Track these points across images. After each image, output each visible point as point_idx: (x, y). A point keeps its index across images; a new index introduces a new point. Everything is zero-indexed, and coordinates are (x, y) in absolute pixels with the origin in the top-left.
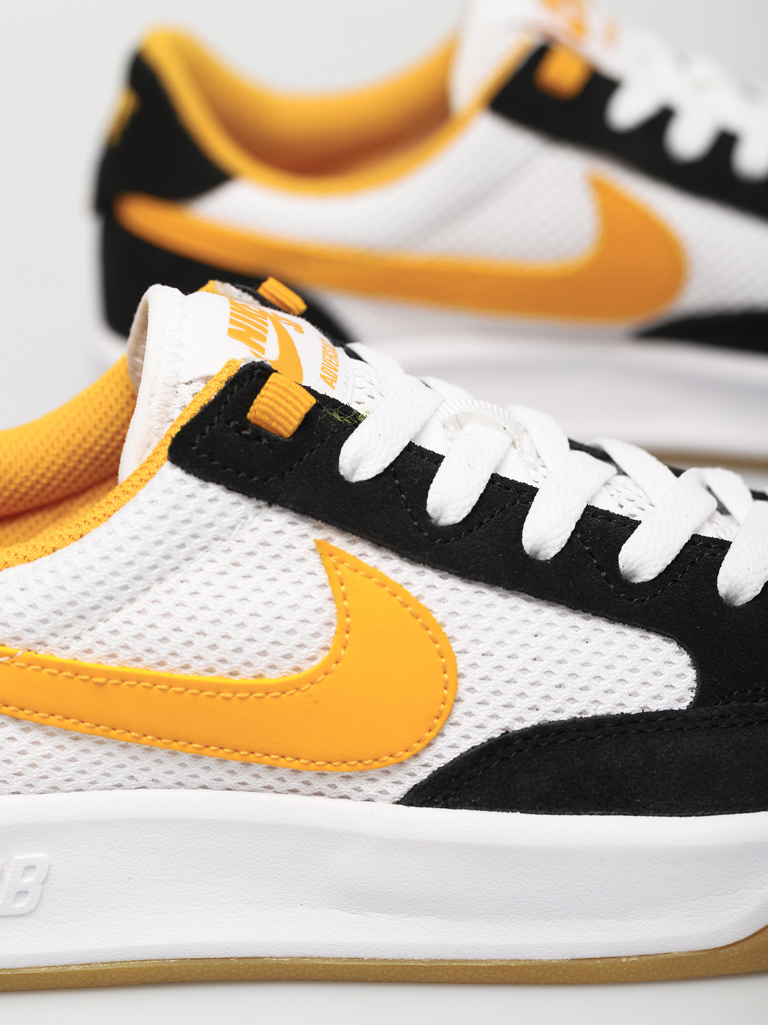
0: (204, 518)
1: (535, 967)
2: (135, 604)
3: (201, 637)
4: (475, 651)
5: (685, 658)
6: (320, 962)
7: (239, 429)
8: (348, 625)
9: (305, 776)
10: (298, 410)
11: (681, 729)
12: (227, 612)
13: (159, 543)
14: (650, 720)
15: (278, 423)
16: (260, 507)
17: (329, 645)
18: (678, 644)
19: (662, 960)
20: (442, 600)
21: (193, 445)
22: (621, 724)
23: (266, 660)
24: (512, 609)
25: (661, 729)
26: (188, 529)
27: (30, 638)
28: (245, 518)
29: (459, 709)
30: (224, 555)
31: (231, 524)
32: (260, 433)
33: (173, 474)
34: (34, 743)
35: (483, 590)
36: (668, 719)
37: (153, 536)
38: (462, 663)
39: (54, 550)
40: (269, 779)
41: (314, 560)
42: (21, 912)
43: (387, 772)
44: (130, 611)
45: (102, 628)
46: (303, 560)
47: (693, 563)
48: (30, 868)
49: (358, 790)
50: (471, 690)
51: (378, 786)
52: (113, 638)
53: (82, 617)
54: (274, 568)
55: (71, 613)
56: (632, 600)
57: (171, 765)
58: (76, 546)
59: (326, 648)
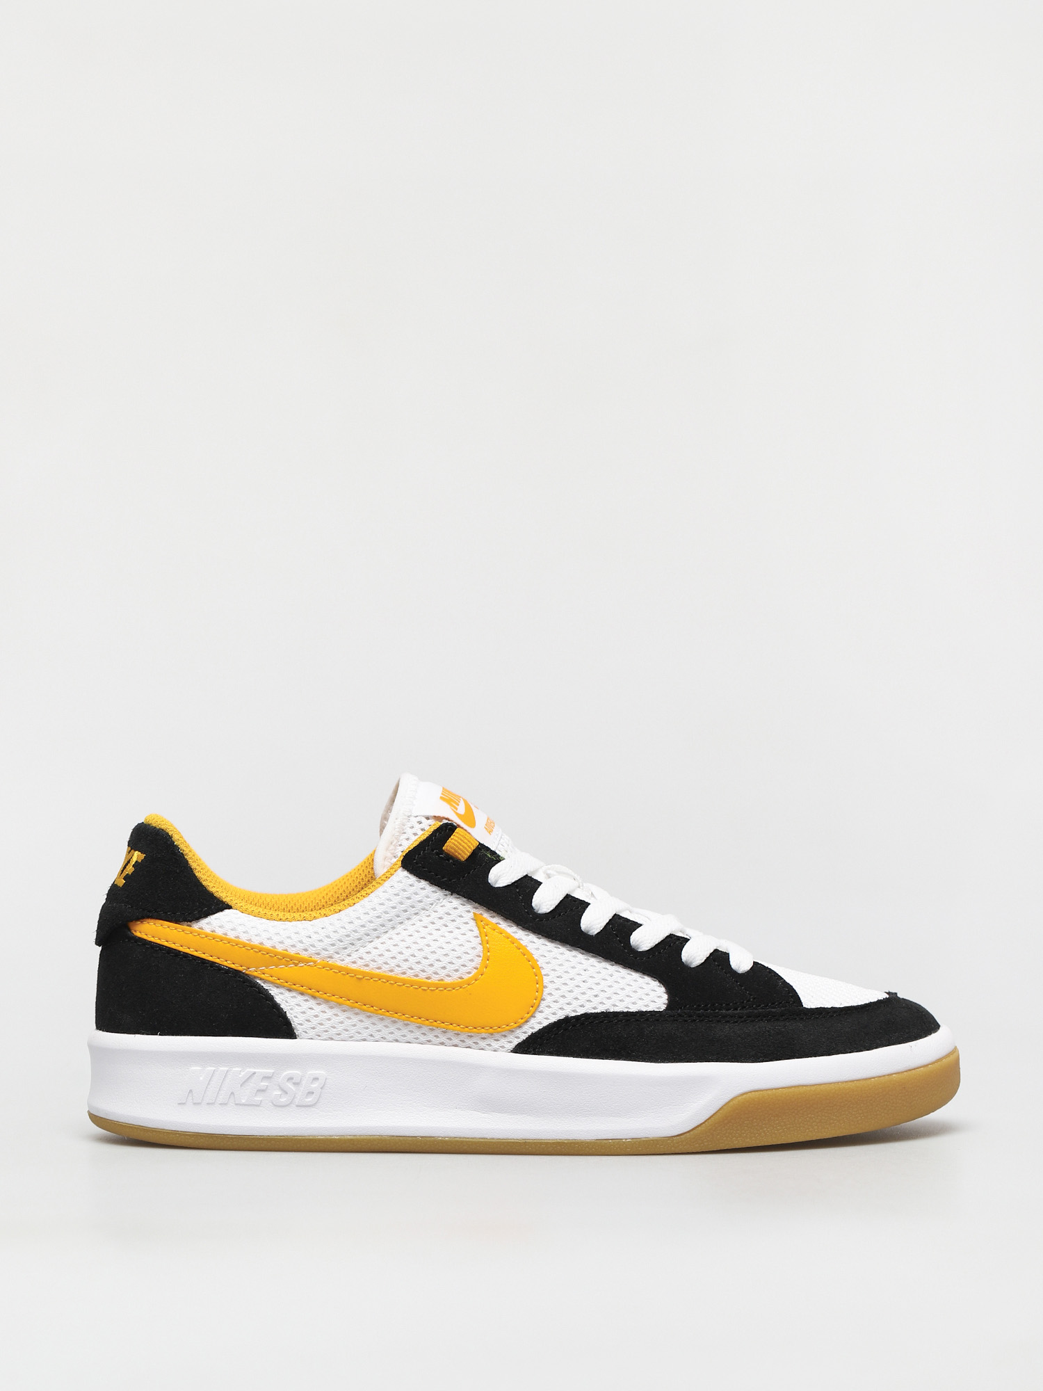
0: (418, 898)
1: (578, 1143)
2: (380, 939)
3: (413, 958)
4: (553, 975)
5: (663, 989)
6: (464, 1140)
7: (437, 854)
8: (489, 956)
9: (462, 1037)
10: (470, 848)
11: (658, 1020)
12: (427, 945)
13: (394, 908)
14: (643, 1015)
15: (459, 854)
16: (446, 895)
17: (478, 966)
18: (659, 981)
19: (644, 1141)
20: (538, 949)
21: (415, 860)
22: (627, 1016)
23: (433, 969)
24: (574, 956)
25: (647, 1020)
26: (409, 902)
27: (324, 954)
28: (439, 900)
29: (543, 1004)
30: (427, 918)
31: (431, 902)
32: (449, 857)
33: (403, 874)
34: (335, 1015)
35: (559, 946)
36: (652, 1015)
37: (391, 904)
38: (546, 980)
39: (340, 911)
40: (443, 1038)
41: (472, 923)
42: (309, 1104)
43: (505, 1036)
44: (377, 943)
45: (362, 950)
46: (467, 923)
47: (670, 946)
48: (316, 1079)
49: (489, 1045)
50: (550, 994)
51: (500, 1043)
52: (368, 955)
53: (353, 944)
54: (452, 926)
55: (347, 941)
56: (636, 958)
57: (392, 1029)
58: (351, 909)
59: (476, 968)
